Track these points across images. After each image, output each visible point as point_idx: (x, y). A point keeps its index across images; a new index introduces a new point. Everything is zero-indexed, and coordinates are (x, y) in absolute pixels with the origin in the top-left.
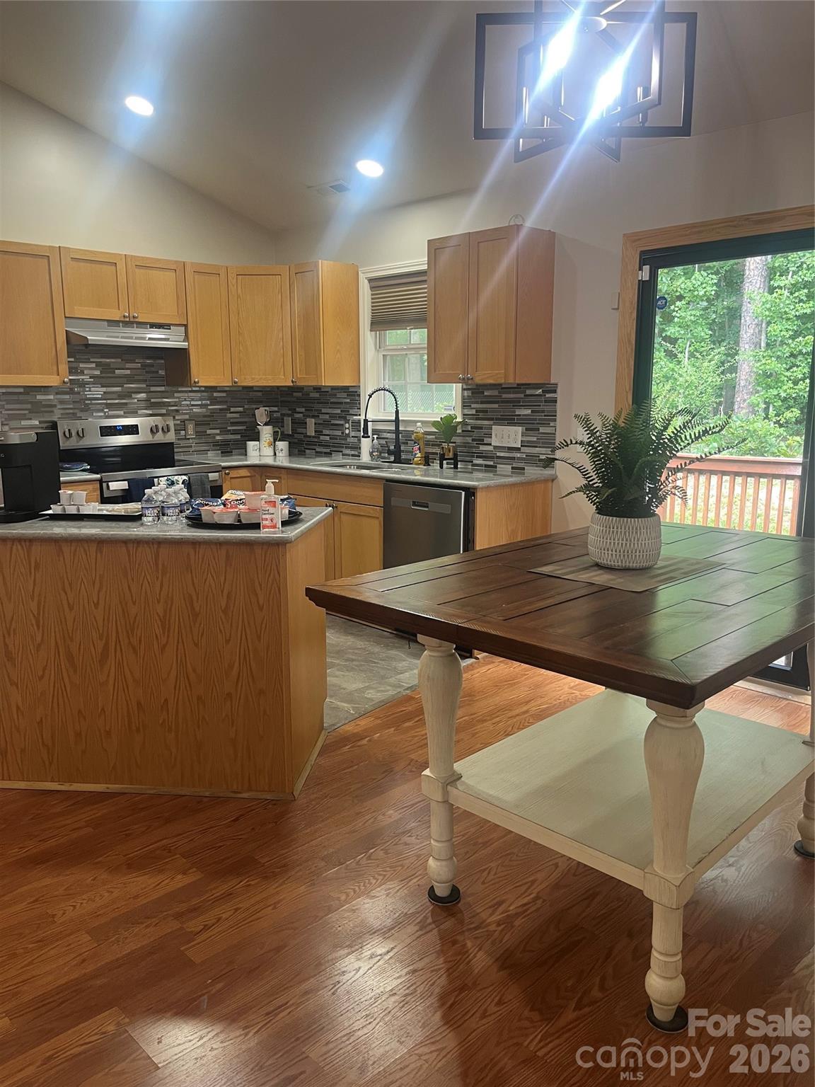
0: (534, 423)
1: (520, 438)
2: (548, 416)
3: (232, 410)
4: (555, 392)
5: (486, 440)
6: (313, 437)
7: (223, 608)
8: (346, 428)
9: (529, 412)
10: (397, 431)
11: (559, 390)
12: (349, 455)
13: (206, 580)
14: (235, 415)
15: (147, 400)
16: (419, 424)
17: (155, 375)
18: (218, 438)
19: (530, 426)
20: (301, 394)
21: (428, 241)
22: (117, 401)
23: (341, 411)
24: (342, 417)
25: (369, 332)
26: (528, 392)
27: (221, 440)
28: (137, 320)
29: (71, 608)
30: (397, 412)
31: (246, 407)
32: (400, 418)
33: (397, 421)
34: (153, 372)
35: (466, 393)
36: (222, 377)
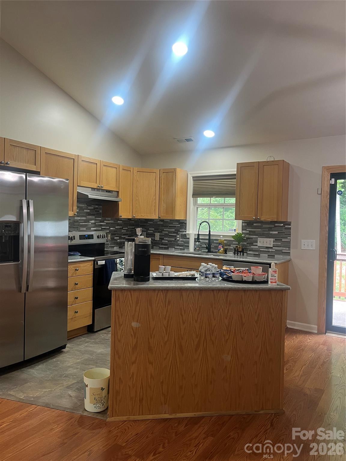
0: (279, 237)
1: (272, 243)
2: (286, 234)
3: (124, 228)
4: (290, 225)
5: (254, 244)
6: (158, 241)
7: (256, 320)
8: (177, 237)
9: (277, 233)
10: (209, 239)
11: (292, 224)
12: (178, 249)
13: (249, 307)
14: (124, 231)
15: (95, 223)
16: (221, 236)
17: (98, 212)
18: (118, 241)
19: (277, 239)
20: (152, 222)
21: (237, 163)
22: (84, 224)
23: (175, 230)
24: (176, 233)
25: (192, 198)
26: (276, 225)
27: (120, 242)
28: (102, 188)
29: (184, 323)
30: (210, 231)
31: (129, 227)
32: (211, 234)
33: (209, 235)
34: (97, 211)
35: (244, 224)
36: (129, 214)
